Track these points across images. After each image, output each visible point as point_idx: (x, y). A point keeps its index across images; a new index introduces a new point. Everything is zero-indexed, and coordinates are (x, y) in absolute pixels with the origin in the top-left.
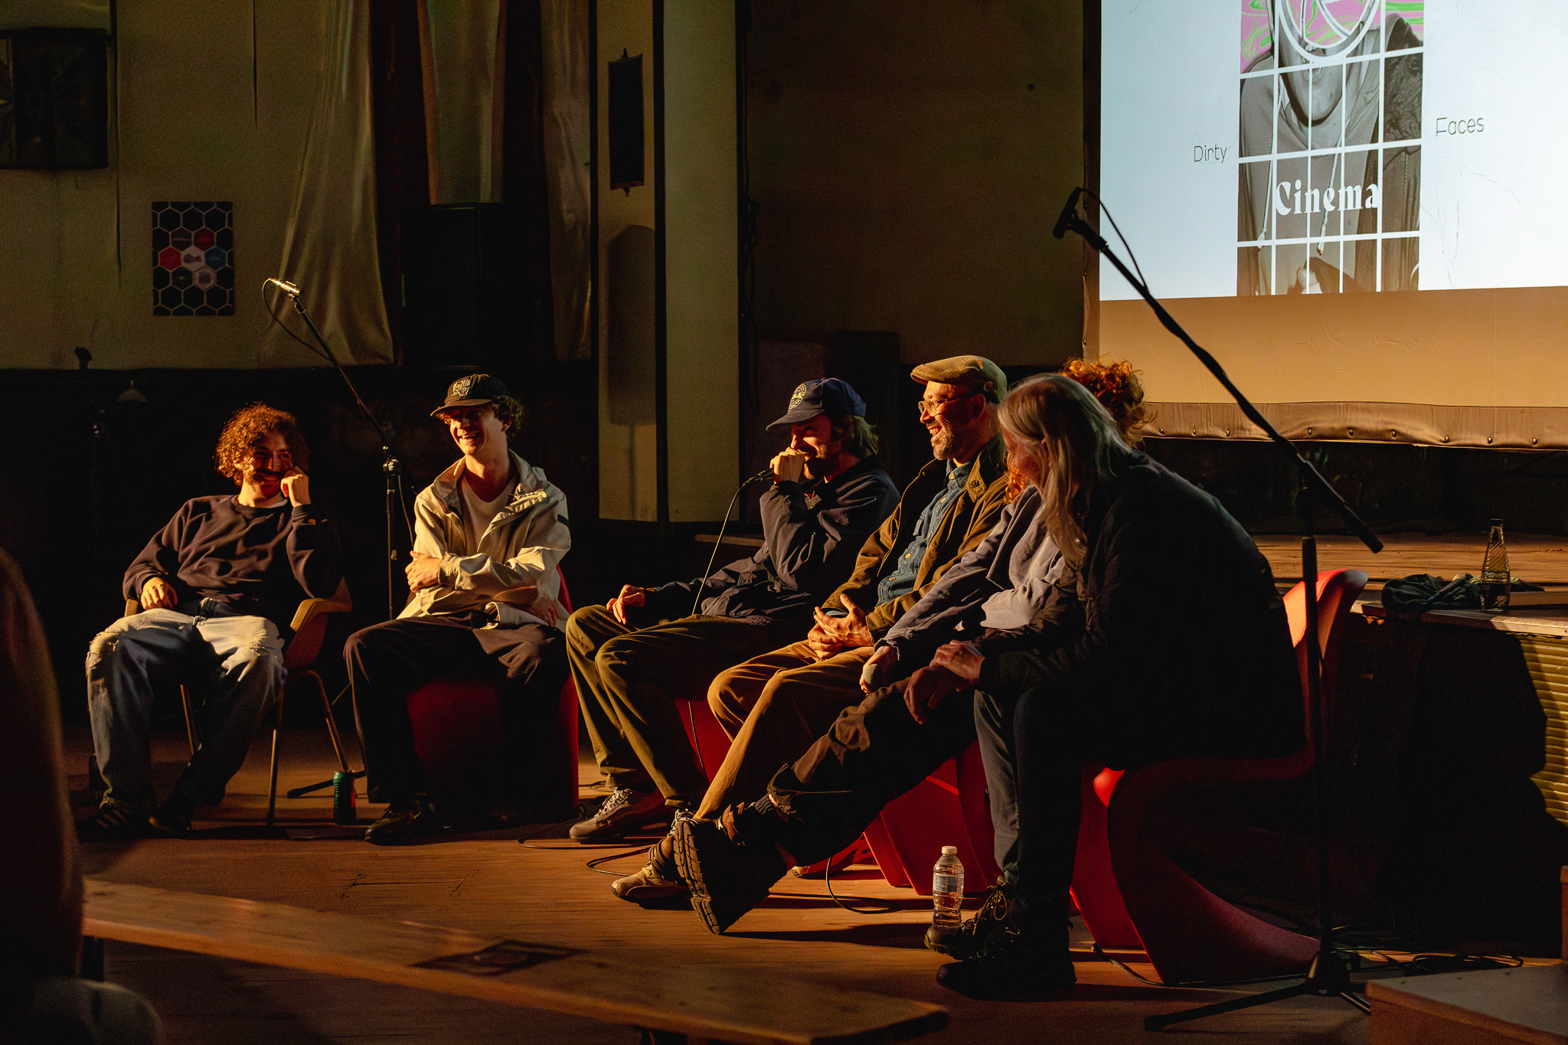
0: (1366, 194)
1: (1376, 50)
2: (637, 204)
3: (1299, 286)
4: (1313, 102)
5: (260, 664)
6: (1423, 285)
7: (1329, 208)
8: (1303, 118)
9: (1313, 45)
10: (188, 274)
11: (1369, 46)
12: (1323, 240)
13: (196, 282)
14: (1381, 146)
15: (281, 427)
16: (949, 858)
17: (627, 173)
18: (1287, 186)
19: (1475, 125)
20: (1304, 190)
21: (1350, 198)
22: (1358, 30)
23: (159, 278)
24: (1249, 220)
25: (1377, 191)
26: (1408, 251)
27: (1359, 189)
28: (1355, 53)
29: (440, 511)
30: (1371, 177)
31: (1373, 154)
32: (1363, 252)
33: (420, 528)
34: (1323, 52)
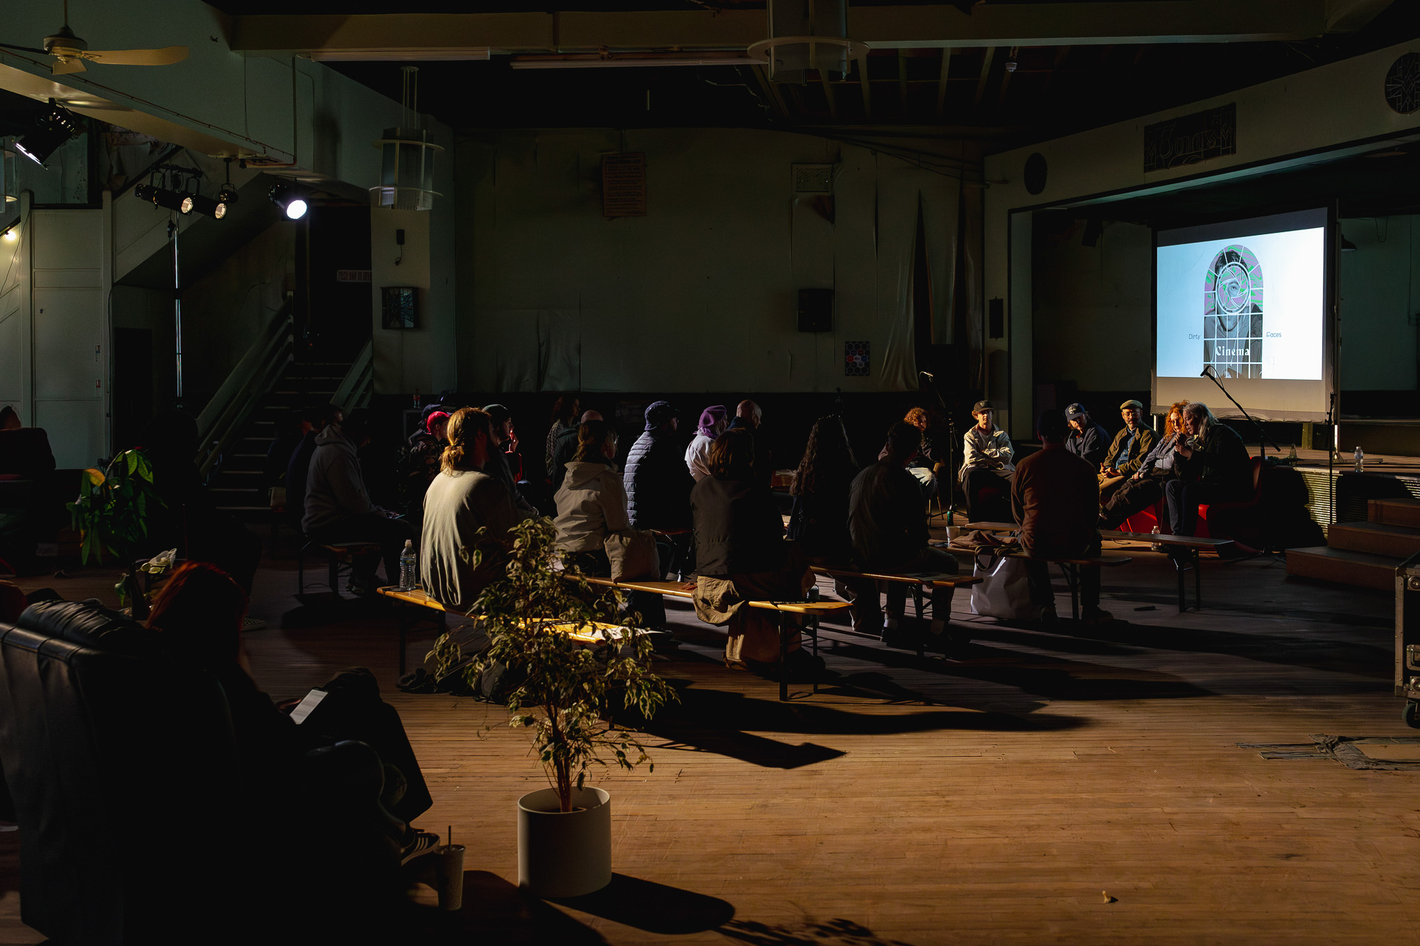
0: (1245, 351)
1: (1248, 312)
2: (1001, 344)
3: (1224, 376)
4: (1228, 325)
5: (932, 481)
6: (1263, 377)
7: (1234, 354)
8: (1225, 329)
9: (1228, 309)
10: (856, 363)
11: (1246, 310)
12: (1231, 363)
13: (858, 366)
14: (1250, 338)
15: (924, 414)
16: (1156, 529)
17: (997, 332)
18: (1220, 348)
19: (1279, 335)
20: (1225, 349)
21: (1240, 352)
22: (1242, 306)
23: (847, 365)
24: (1207, 356)
25: (1249, 351)
26: (1259, 368)
27: (1243, 350)
28: (1241, 313)
29: (973, 438)
30: (1247, 347)
31: (1247, 341)
32: (1245, 367)
33: (966, 443)
34: (1231, 312)
